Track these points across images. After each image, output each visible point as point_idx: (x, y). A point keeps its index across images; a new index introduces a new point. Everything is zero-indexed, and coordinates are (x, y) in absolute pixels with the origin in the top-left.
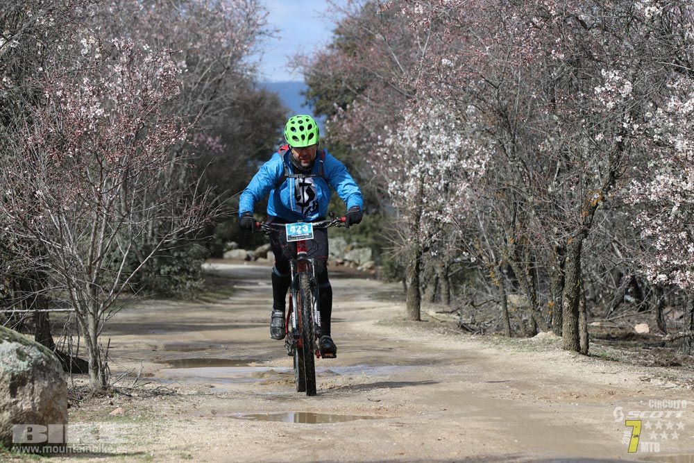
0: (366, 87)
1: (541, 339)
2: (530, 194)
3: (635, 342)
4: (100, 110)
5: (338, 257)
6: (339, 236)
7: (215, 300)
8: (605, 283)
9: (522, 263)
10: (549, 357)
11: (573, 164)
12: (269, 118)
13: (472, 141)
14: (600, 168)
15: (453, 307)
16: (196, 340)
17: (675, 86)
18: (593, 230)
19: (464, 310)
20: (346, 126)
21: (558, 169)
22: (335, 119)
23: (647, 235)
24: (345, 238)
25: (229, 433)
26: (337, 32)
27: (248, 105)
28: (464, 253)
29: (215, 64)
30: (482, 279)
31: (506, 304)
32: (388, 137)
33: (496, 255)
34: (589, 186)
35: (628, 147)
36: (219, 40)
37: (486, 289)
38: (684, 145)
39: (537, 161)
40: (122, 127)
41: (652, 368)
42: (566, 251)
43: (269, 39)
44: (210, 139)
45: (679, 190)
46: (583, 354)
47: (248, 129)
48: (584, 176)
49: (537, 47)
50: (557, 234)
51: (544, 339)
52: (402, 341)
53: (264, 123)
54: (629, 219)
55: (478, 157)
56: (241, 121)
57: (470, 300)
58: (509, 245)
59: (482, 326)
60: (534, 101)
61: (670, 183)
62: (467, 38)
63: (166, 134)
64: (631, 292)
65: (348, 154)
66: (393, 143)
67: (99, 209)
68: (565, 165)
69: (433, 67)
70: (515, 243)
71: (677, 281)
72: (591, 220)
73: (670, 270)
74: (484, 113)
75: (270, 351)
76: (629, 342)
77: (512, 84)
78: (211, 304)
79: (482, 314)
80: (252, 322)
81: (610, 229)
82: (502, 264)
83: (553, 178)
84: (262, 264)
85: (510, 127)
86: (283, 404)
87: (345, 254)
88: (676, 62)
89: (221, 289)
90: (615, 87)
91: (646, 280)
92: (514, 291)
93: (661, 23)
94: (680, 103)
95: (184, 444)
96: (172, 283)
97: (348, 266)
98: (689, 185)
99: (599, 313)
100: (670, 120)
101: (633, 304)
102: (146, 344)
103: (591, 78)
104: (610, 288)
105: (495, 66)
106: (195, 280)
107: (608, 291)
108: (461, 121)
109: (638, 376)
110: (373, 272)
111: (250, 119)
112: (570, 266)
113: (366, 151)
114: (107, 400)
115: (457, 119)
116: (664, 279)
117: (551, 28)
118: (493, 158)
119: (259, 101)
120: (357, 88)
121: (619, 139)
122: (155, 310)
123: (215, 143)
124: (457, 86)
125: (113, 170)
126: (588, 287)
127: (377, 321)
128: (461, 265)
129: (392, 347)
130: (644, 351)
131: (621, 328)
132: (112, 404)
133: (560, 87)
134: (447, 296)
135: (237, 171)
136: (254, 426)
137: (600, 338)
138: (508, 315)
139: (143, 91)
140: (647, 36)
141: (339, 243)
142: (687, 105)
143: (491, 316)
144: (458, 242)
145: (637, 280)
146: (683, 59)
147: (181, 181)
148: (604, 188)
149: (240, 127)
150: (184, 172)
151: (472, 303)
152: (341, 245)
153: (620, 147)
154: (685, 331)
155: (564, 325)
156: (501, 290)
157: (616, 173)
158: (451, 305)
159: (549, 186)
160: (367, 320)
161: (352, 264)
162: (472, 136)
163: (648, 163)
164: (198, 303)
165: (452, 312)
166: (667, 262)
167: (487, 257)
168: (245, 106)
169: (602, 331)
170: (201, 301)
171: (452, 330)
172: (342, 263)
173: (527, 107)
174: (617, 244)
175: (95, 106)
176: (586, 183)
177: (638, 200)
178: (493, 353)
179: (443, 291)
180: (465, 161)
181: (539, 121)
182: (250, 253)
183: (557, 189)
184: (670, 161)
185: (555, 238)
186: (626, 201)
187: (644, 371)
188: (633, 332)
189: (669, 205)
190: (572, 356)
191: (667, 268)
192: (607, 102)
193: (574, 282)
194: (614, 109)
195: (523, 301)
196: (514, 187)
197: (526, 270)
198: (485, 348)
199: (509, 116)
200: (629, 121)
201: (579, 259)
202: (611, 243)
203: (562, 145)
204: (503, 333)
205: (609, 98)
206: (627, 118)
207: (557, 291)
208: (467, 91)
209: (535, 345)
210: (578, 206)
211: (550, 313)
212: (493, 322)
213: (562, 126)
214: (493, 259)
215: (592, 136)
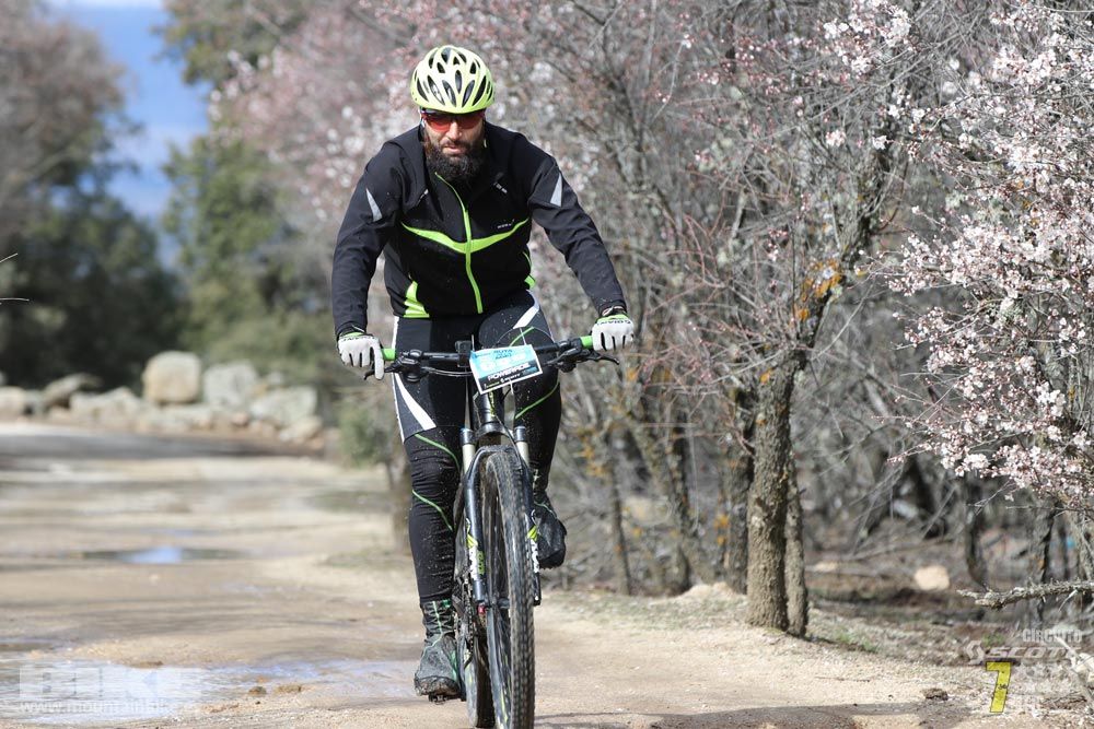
0: (302, 18)
1: (700, 601)
2: (676, 268)
3: (916, 610)
5: (237, 409)
8: (848, 474)
9: (656, 426)
10: (716, 641)
11: (775, 200)
12: (78, 86)
14: (836, 208)
17: (1009, 22)
18: (819, 353)
20: (257, 107)
21: (740, 212)
22: (232, 89)
23: (942, 364)
30: (565, 462)
31: (619, 519)
32: (352, 134)
33: (597, 407)
34: (811, 251)
35: (900, 162)
37: (575, 485)
38: (1030, 159)
39: (693, 193)
41: (953, 670)
42: (758, 400)
45: (1016, 261)
46: (795, 635)
47: (29, 112)
48: (801, 227)
50: (738, 361)
51: (706, 601)
52: (379, 604)
53: (66, 99)
54: (902, 326)
56: (14, 93)
58: (627, 384)
59: (564, 571)
60: (687, 54)
61: (997, 244)
64: (908, 494)
66: (364, 149)
68: (756, 201)
70: (641, 381)
71: (1010, 470)
72: (816, 329)
73: (994, 443)
74: (572, 80)
75: (77, 625)
76: (896, 610)
77: (636, 14)
80: (35, 556)
81: (859, 349)
82: (611, 427)
83: (727, 233)
84: (59, 423)
85: (631, 115)
87: (253, 403)
90: (872, 23)
91: (941, 466)
92: (638, 491)
94: (1021, 60)
97: (260, 431)
98: (1041, 249)
99: (835, 541)
100: (998, 99)
101: (911, 523)
104: (859, 487)
109: (920, 687)
110: (316, 444)
111: (34, 89)
112: (765, 434)
113: (301, 165)
115: (511, 94)
116: (981, 467)
118: (594, 184)
119: (54, 50)
120: (280, 21)
121: (879, 143)
124: (512, 18)
126: (806, 482)
127: (324, 557)
129: (356, 616)
130: (934, 631)
131: (884, 577)
133: (746, 23)
137: (836, 599)
138: (624, 546)
142: (1036, 64)
143: (585, 547)
145: (923, 467)
148: (844, 256)
149: (9, 108)
152: (243, 380)
153: (882, 161)
154: (1029, 585)
155: (751, 568)
156: (607, 489)
157: (873, 221)
159: (721, 249)
160: (301, 553)
161: (269, 425)
162: (544, 133)
163: (947, 200)
166: (987, 427)
167: (576, 410)
169: (838, 585)
172: (246, 425)
173: (670, 68)
174: (876, 385)
176: (806, 244)
177: (922, 283)
178: (588, 631)
181: (697, 100)
182: (34, 398)
183: (737, 257)
184: (997, 195)
185: (733, 369)
186: (894, 286)
187: (934, 677)
188: (912, 586)
189: (994, 295)
190: (770, 640)
191: (988, 439)
192: (852, 57)
193: (775, 470)
194: (869, 75)
195: (658, 514)
196: (640, 252)
197: (667, 442)
198: (570, 621)
199: (629, 89)
200: (903, 102)
201: (788, 418)
202: (862, 381)
203: (751, 156)
204: (611, 584)
205: (858, 48)
206: (898, 94)
207: (736, 491)
208: (533, 30)
209: (685, 614)
210: (785, 296)
211: (721, 540)
212: (591, 561)
213: (750, 112)
214: (589, 418)
215: (818, 135)
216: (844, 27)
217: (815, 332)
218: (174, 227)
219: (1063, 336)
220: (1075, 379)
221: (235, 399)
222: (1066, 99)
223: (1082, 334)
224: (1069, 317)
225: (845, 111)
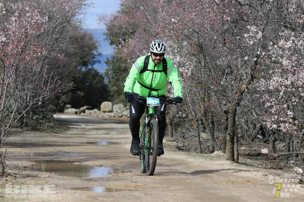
0: (135, 31)
1: (216, 155)
2: (212, 85)
3: (261, 157)
4: (4, 38)
5: (120, 113)
6: (121, 103)
7: (59, 132)
8: (248, 129)
9: (208, 118)
10: (219, 163)
11: (233, 71)
12: (88, 45)
13: (185, 59)
14: (246, 73)
15: (174, 138)
16: (49, 151)
18: (242, 103)
19: (179, 140)
20: (125, 50)
21: (226, 73)
22: (120, 46)
23: (268, 106)
24: (123, 104)
25: (62, 196)
26: (122, 5)
27: (78, 39)
28: (180, 112)
29: (62, 19)
30: (188, 126)
31: (199, 137)
33: (195, 114)
34: (241, 82)
35: (260, 63)
36: (65, 7)
37: (190, 130)
38: (287, 63)
39: (216, 69)
40: (15, 47)
41: (269, 170)
42: (229, 113)
43: (88, 8)
44: (59, 55)
45: (284, 84)
46: (236, 162)
47: (78, 50)
48: (239, 77)
49: (217, 14)
50: (225, 104)
53: (85, 47)
54: (260, 98)
55: (188, 66)
56: (75, 46)
57: (182, 135)
58: (201, 109)
59: (188, 148)
60: (215, 40)
61: (280, 80)
62: (184, 9)
63: (36, 51)
64: (260, 133)
65: (126, 64)
67: (2, 86)
68: (229, 71)
69: (167, 22)
70: (204, 108)
71: (282, 128)
72: (241, 98)
74: (191, 45)
75: (85, 157)
76: (258, 157)
77: (205, 31)
78: (57, 134)
79: (189, 142)
80: (77, 143)
81: (250, 103)
82: (198, 118)
83: (223, 77)
84: (83, 116)
85: (203, 52)
86: (90, 183)
87: (123, 112)
88: (284, 23)
89: (63, 127)
90: (254, 34)
91: (267, 127)
92: (204, 131)
93: (278, 4)
94: (285, 43)
95: (41, 200)
96: (39, 123)
97: (125, 118)
98: (289, 82)
99: (245, 143)
100: (280, 50)
101: (261, 139)
102: (24, 152)
103: (243, 29)
104: (250, 131)
105: (197, 23)
106: (50, 122)
107: (249, 133)
108: (180, 49)
109: (262, 173)
111: (79, 46)
112: (230, 120)
114: (4, 178)
115: (178, 48)
116: (276, 127)
117: (224, 5)
118: (195, 67)
119: (83, 37)
120: (130, 32)
121: (255, 59)
122: (30, 136)
123: (61, 57)
124: (179, 32)
125: (10, 67)
126: (239, 130)
128: (179, 118)
130: (265, 162)
131: (255, 151)
132: (6, 180)
133: (228, 33)
134: (171, 133)
135: (71, 71)
136: (75, 193)
137: (244, 155)
138: (200, 143)
139: (26, 30)
140: (271, 10)
141: (120, 107)
142: (288, 43)
143: (192, 143)
144: (177, 107)
145: (264, 127)
146: (287, 21)
147: (44, 75)
148: (248, 83)
149: (73, 50)
150: (46, 70)
151: (183, 137)
152: (121, 107)
153: (256, 63)
154: (285, 152)
155: (227, 148)
156: (197, 130)
157: (254, 76)
158: (173, 137)
159: (222, 81)
161: (126, 117)
162: (185, 56)
163: (270, 71)
164: (51, 133)
165: (173, 141)
166: (277, 119)
167: (191, 114)
168: (76, 39)
169: (246, 152)
170: (52, 133)
171: (173, 149)
172: (122, 116)
173: (212, 43)
174: (254, 110)
175: (2, 37)
176: (239, 80)
177: (264, 89)
178: (192, 160)
179: (170, 131)
180: (181, 68)
181: (217, 49)
182: (77, 110)
184: (280, 70)
185: (224, 106)
186: (258, 89)
187: (265, 171)
188: (261, 152)
189: (279, 91)
190: (230, 163)
191: (277, 122)
192: (250, 41)
193: (232, 127)
194: (253, 45)
195: (207, 136)
196: (205, 81)
197: (210, 121)
198: (189, 158)
199: (203, 47)
200: (261, 51)
201: (235, 117)
202: (251, 109)
203: (228, 61)
204: (197, 151)
205: (251, 39)
206: (259, 49)
207: (224, 132)
208: (183, 35)
209: (213, 157)
210: (235, 91)
211: (221, 142)
212: (193, 146)
213: (228, 52)
214: (193, 116)
215: (242, 57)
216: (248, 35)
217: (241, 99)
218: (107, 75)
219: (293, 100)
220: (296, 109)
221: (119, 111)
222: (295, 51)
223: (297, 100)
224: (295, 96)
225: (248, 53)
